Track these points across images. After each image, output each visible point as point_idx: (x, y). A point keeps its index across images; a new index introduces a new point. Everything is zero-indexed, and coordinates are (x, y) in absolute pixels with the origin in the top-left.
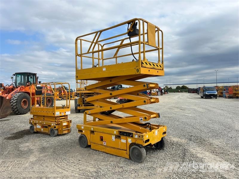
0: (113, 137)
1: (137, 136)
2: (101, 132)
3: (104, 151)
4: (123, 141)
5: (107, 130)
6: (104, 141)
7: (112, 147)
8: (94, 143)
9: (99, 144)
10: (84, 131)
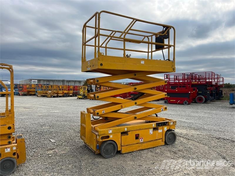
0: (151, 131)
1: (172, 123)
2: (138, 129)
3: (140, 148)
4: (160, 131)
5: (144, 125)
6: (141, 139)
7: (148, 142)
8: (127, 145)
9: (134, 143)
10: (111, 136)
